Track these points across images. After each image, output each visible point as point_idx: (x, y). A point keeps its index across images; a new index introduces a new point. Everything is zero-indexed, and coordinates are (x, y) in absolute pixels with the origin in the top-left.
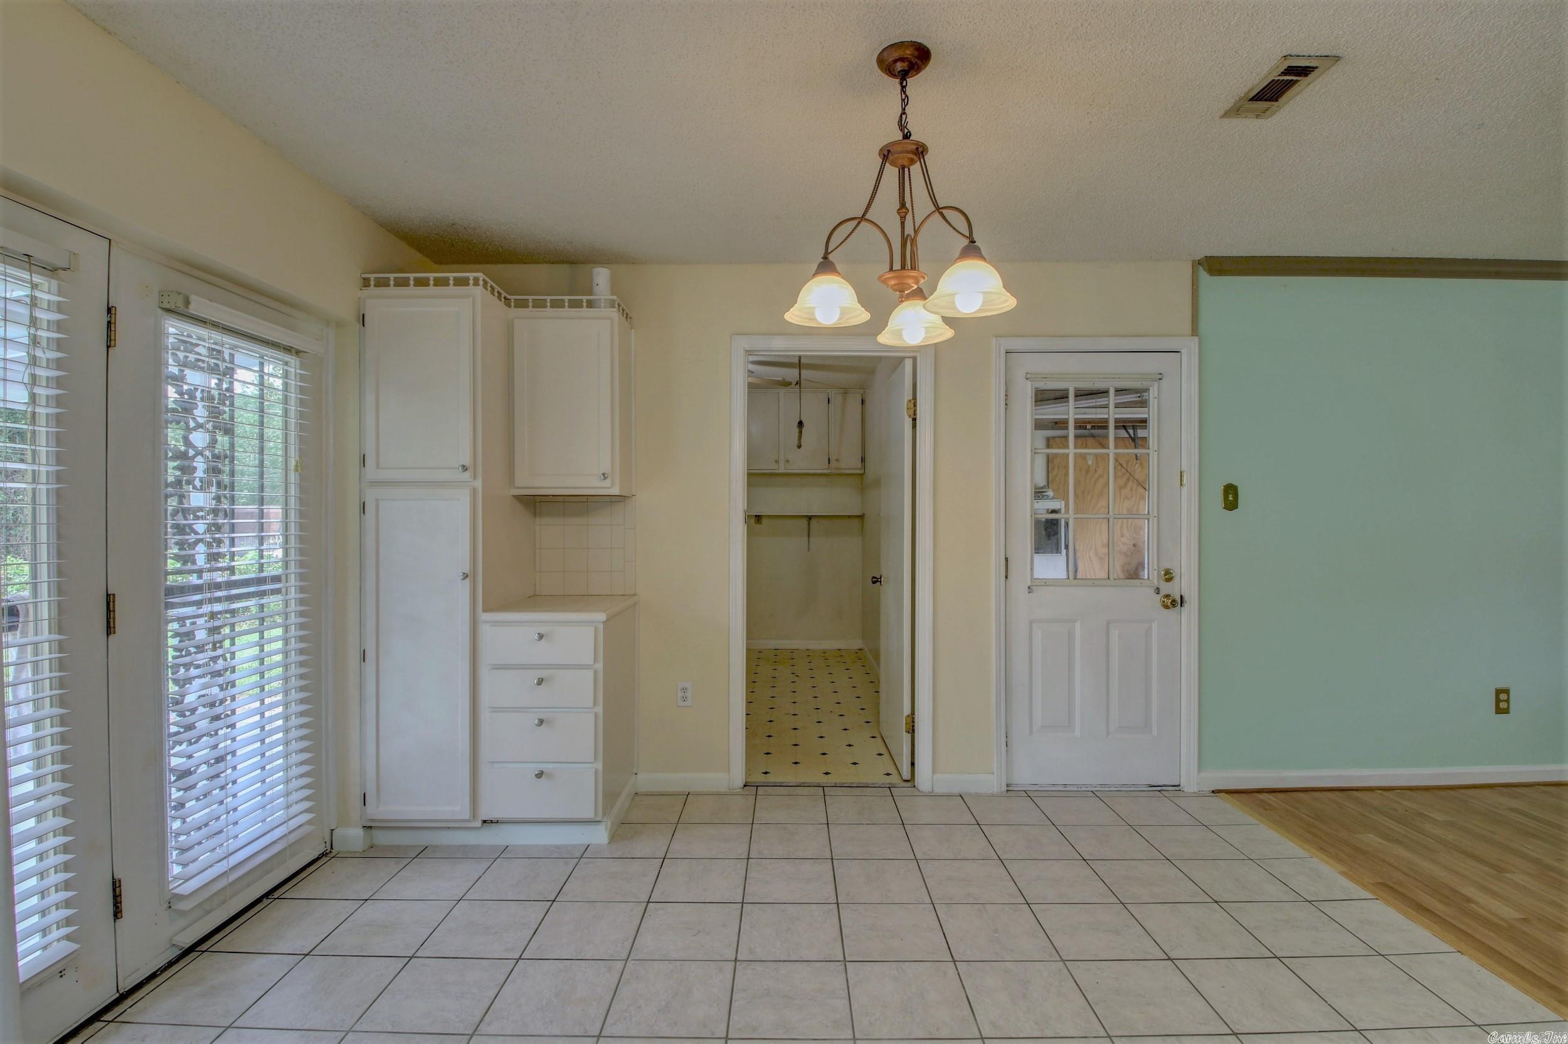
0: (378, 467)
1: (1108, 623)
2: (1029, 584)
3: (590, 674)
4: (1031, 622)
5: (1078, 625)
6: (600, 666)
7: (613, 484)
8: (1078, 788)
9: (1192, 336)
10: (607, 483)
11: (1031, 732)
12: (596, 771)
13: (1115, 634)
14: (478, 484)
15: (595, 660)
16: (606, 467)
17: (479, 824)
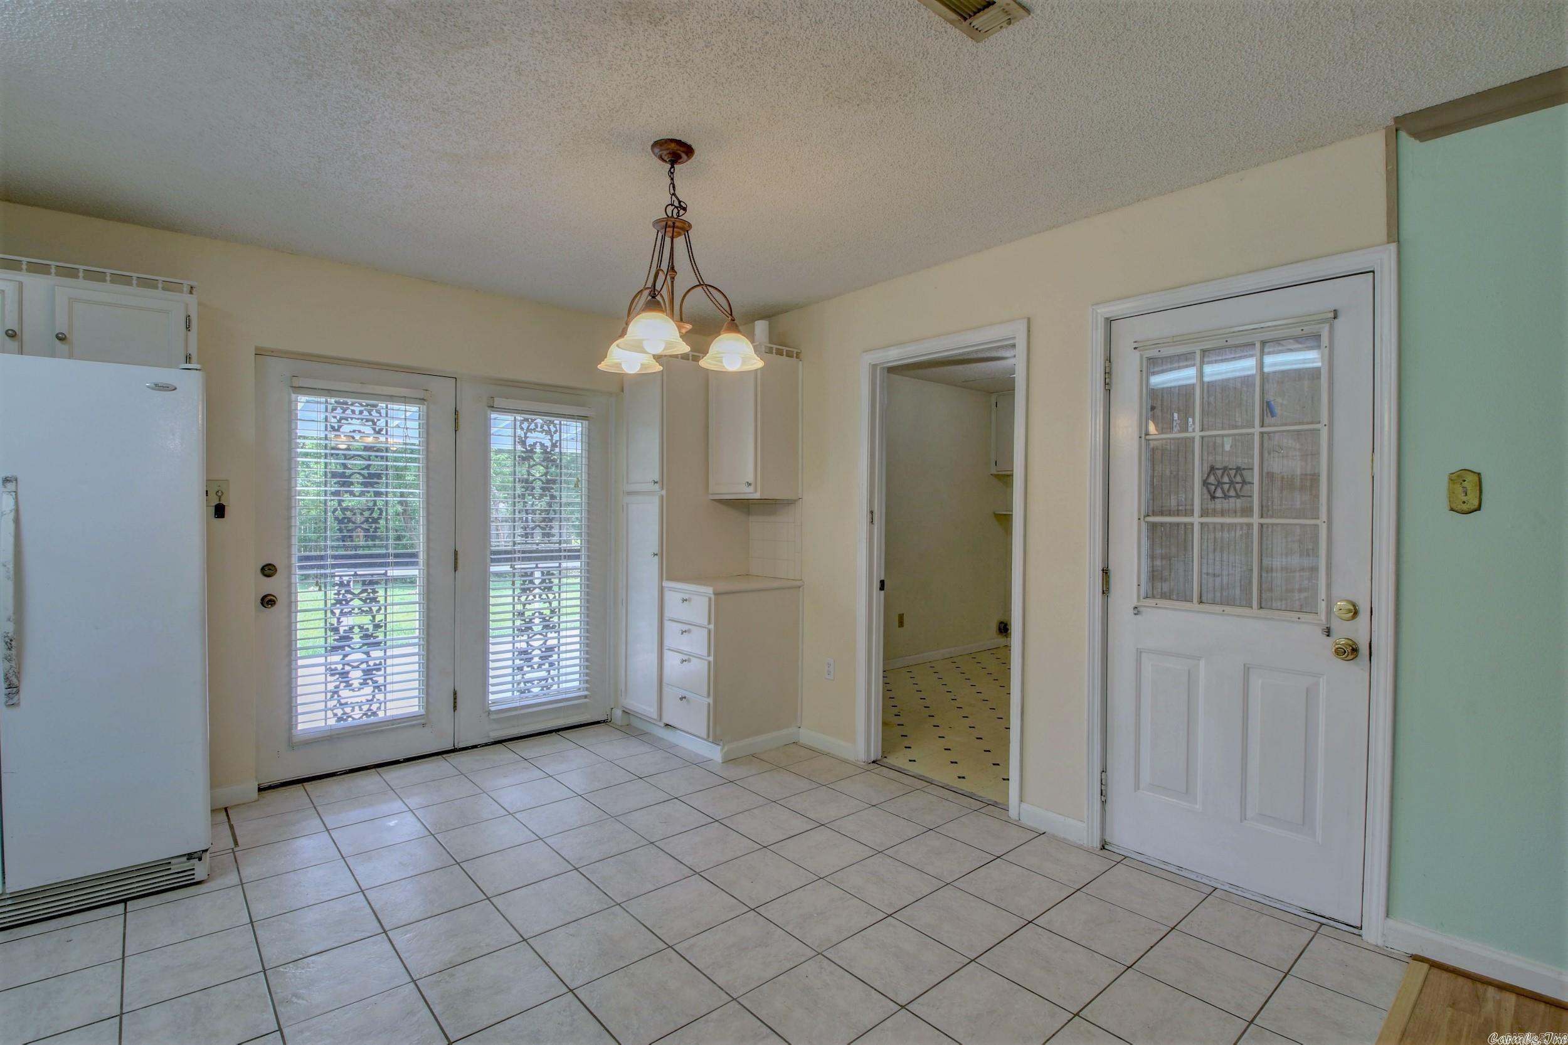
0: (627, 483)
1: (1247, 669)
2: (1135, 603)
3: (706, 631)
4: (1139, 653)
5: (1202, 663)
6: (712, 626)
7: (756, 491)
8: (1197, 877)
9: (1388, 243)
10: (751, 489)
11: (1137, 787)
12: (709, 704)
13: (1257, 683)
14: (664, 493)
15: (709, 623)
16: (750, 478)
17: (663, 725)
